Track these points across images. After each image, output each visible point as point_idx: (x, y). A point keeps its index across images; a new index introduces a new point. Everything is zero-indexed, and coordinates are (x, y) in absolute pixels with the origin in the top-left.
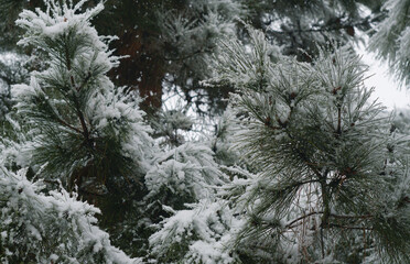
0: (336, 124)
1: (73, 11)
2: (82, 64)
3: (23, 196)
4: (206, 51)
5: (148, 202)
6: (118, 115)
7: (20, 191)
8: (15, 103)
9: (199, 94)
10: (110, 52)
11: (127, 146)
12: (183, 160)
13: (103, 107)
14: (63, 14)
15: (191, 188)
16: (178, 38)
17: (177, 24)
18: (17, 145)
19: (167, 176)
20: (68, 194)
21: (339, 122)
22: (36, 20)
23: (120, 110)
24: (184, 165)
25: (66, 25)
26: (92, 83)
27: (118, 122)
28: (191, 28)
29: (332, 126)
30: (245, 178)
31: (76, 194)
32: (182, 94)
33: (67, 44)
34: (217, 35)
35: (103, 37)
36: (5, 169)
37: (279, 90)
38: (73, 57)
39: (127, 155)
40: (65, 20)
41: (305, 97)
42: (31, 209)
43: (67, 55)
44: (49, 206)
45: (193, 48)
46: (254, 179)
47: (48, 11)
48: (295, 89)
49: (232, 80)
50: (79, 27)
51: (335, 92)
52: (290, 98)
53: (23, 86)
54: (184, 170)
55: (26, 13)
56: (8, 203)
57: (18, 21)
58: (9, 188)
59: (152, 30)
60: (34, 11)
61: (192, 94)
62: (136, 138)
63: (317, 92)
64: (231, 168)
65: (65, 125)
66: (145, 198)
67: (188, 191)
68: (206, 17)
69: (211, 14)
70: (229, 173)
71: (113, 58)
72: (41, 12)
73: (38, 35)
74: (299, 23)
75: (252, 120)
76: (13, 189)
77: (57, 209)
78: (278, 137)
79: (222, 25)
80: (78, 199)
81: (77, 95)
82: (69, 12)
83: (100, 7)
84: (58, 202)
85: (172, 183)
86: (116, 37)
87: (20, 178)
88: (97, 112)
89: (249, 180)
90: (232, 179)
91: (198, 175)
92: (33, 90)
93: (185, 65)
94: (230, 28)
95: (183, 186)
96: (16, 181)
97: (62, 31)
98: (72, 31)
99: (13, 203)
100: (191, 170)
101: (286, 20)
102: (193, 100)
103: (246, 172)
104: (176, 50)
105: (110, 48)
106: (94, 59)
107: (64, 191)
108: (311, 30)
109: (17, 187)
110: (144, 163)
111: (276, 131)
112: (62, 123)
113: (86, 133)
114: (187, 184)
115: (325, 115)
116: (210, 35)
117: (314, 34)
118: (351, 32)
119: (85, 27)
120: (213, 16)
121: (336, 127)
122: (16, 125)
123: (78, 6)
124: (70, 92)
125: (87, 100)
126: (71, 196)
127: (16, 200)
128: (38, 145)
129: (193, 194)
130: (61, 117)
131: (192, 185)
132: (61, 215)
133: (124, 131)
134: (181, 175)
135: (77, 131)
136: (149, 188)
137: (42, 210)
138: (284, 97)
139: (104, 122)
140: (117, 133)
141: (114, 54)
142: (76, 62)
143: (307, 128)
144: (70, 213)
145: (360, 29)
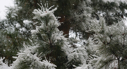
0: (123, 44)
1: (48, 10)
2: (51, 25)
3: (36, 61)
4: (83, 21)
5: (68, 63)
6: (60, 39)
7: (35, 60)
8: (32, 35)
9: (80, 33)
10: (58, 21)
11: (62, 48)
12: (78, 52)
13: (56, 37)
14: (45, 10)
15: (80, 60)
16: (75, 18)
17: (75, 13)
18: (32, 47)
19: (74, 57)
20: (48, 61)
21: (124, 43)
22: (38, 12)
23: (61, 38)
24: (78, 54)
25: (46, 13)
26: (53, 30)
27: (60, 41)
28: (79, 15)
29: (122, 44)
30: (97, 58)
31: (50, 61)
32: (75, 33)
33: (47, 19)
34: (86, 17)
35: (57, 17)
36: (31, 54)
37: (108, 34)
38: (48, 22)
39: (62, 50)
40: (46, 12)
41: (115, 36)
42: (38, 65)
43: (46, 22)
44: (43, 64)
45: (79, 20)
46: (99, 58)
47: (41, 10)
48: (112, 34)
49: (95, 31)
50: (50, 14)
51: (123, 35)
52: (111, 36)
53: (34, 30)
54: (78, 55)
55: (35, 10)
56: (32, 64)
57: (33, 12)
58: (32, 59)
59: (68, 15)
60: (38, 10)
61: (78, 33)
62: (65, 46)
63: (119, 35)
64: (93, 55)
65: (45, 41)
66: (67, 63)
67: (79, 61)
68: (83, 12)
69: (85, 11)
70: (93, 57)
71: (59, 23)
72: (39, 10)
73: (39, 16)
74: (108, 14)
75: (99, 42)
76: (33, 60)
77: (45, 65)
78: (107, 47)
79: (88, 14)
80: (50, 63)
81: (49, 33)
82: (47, 10)
83: (56, 9)
84: (45, 64)
85: (75, 59)
86: (60, 17)
87: (35, 56)
88: (54, 38)
89: (98, 59)
90: (93, 58)
91: (82, 57)
92: (37, 31)
93: (77, 25)
94: (90, 15)
95: (78, 60)
96: (34, 57)
97: (45, 15)
98: (48, 15)
99: (33, 63)
100: (80, 55)
101: (104, 13)
102: (78, 35)
103: (97, 57)
104: (74, 21)
105: (58, 20)
106: (54, 23)
107: (47, 60)
108: (111, 16)
109: (34, 59)
110: (67, 53)
111: (107, 45)
112: (44, 41)
113: (51, 44)
114: (79, 59)
115: (120, 41)
116: (84, 17)
117: (112, 17)
118: (122, 17)
119: (52, 14)
120: (85, 12)
121: (123, 45)
122: (31, 41)
123: (50, 8)
124: (47, 32)
125: (51, 35)
126: (48, 62)
127: (34, 62)
128: (37, 47)
129: (81, 62)
130: (44, 39)
131: (81, 59)
132: (46, 67)
133: (62, 44)
134: (78, 56)
135: (48, 43)
136: (68, 60)
137: (41, 66)
138: (109, 36)
139: (56, 41)
140: (60, 44)
141: (59, 22)
142: (49, 24)
143: (115, 45)
144: (48, 67)
145: (125, 16)
